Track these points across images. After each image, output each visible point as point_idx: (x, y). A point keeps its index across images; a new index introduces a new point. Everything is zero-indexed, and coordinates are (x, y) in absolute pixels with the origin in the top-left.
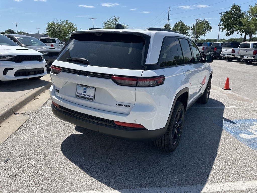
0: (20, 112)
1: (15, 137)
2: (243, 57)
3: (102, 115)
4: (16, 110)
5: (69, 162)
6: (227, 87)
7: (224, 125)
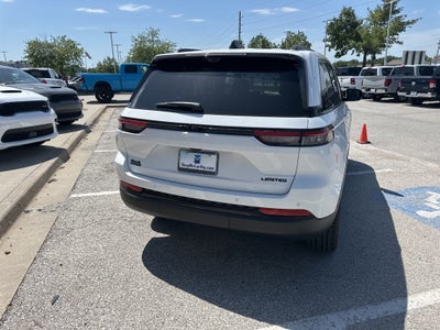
0: (33, 207)
1: (47, 254)
2: (369, 90)
3: (237, 200)
4: (26, 205)
5: (171, 287)
6: (364, 140)
7: (388, 200)
